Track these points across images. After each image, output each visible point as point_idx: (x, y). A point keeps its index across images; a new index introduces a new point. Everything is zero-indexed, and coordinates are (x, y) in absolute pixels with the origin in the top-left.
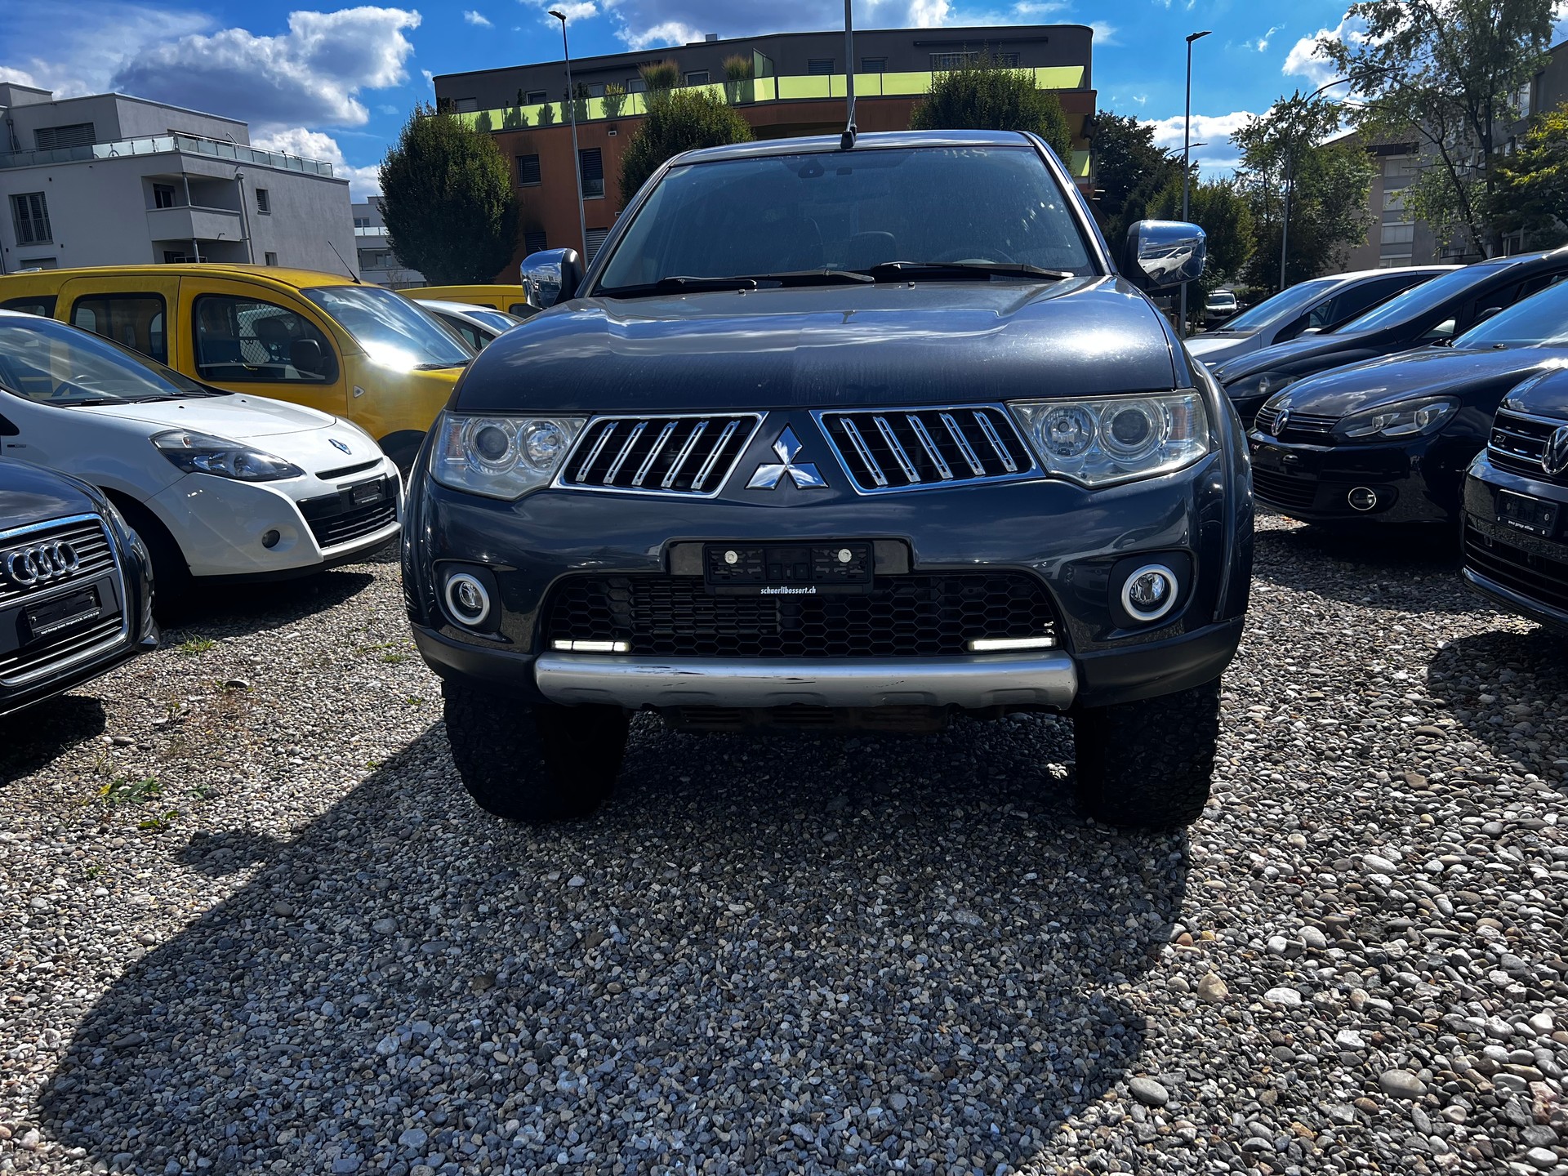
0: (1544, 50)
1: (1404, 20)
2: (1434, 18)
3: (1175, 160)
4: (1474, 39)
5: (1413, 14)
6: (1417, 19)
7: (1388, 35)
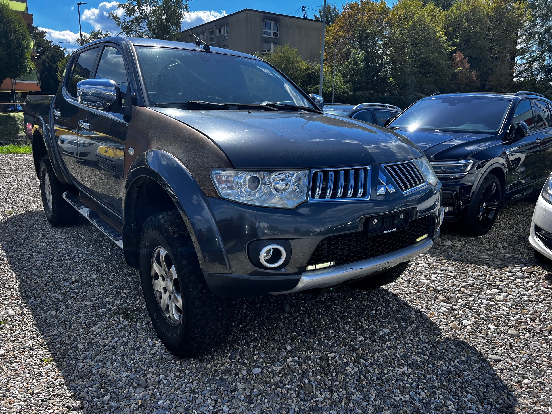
0: (179, 32)
1: (136, 13)
2: (146, 14)
3: (56, 46)
4: (158, 24)
5: (139, 11)
6: (141, 13)
7: (132, 17)
